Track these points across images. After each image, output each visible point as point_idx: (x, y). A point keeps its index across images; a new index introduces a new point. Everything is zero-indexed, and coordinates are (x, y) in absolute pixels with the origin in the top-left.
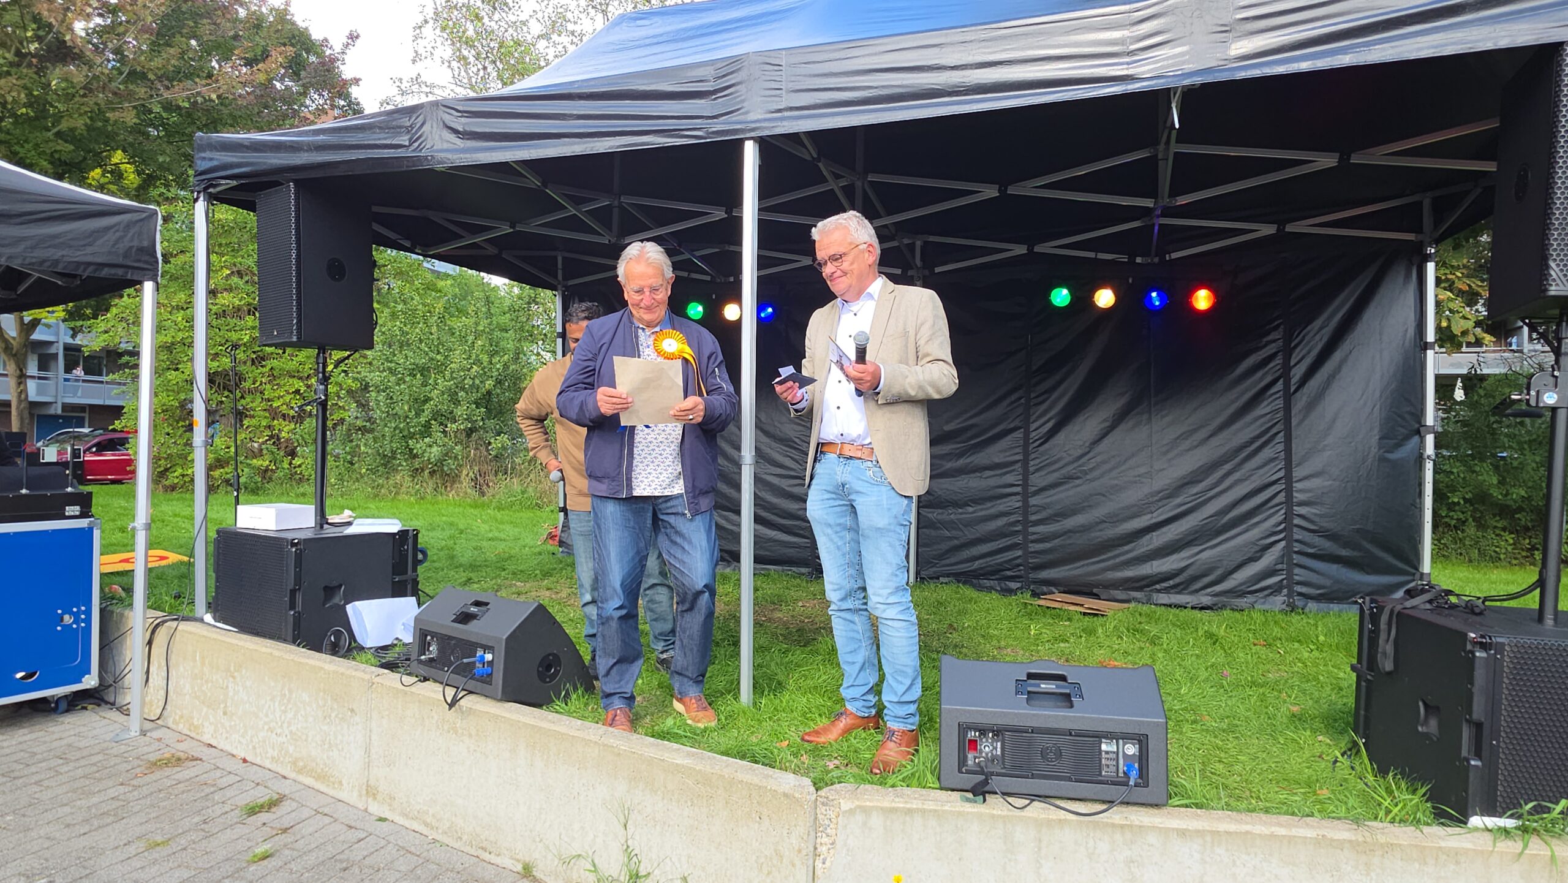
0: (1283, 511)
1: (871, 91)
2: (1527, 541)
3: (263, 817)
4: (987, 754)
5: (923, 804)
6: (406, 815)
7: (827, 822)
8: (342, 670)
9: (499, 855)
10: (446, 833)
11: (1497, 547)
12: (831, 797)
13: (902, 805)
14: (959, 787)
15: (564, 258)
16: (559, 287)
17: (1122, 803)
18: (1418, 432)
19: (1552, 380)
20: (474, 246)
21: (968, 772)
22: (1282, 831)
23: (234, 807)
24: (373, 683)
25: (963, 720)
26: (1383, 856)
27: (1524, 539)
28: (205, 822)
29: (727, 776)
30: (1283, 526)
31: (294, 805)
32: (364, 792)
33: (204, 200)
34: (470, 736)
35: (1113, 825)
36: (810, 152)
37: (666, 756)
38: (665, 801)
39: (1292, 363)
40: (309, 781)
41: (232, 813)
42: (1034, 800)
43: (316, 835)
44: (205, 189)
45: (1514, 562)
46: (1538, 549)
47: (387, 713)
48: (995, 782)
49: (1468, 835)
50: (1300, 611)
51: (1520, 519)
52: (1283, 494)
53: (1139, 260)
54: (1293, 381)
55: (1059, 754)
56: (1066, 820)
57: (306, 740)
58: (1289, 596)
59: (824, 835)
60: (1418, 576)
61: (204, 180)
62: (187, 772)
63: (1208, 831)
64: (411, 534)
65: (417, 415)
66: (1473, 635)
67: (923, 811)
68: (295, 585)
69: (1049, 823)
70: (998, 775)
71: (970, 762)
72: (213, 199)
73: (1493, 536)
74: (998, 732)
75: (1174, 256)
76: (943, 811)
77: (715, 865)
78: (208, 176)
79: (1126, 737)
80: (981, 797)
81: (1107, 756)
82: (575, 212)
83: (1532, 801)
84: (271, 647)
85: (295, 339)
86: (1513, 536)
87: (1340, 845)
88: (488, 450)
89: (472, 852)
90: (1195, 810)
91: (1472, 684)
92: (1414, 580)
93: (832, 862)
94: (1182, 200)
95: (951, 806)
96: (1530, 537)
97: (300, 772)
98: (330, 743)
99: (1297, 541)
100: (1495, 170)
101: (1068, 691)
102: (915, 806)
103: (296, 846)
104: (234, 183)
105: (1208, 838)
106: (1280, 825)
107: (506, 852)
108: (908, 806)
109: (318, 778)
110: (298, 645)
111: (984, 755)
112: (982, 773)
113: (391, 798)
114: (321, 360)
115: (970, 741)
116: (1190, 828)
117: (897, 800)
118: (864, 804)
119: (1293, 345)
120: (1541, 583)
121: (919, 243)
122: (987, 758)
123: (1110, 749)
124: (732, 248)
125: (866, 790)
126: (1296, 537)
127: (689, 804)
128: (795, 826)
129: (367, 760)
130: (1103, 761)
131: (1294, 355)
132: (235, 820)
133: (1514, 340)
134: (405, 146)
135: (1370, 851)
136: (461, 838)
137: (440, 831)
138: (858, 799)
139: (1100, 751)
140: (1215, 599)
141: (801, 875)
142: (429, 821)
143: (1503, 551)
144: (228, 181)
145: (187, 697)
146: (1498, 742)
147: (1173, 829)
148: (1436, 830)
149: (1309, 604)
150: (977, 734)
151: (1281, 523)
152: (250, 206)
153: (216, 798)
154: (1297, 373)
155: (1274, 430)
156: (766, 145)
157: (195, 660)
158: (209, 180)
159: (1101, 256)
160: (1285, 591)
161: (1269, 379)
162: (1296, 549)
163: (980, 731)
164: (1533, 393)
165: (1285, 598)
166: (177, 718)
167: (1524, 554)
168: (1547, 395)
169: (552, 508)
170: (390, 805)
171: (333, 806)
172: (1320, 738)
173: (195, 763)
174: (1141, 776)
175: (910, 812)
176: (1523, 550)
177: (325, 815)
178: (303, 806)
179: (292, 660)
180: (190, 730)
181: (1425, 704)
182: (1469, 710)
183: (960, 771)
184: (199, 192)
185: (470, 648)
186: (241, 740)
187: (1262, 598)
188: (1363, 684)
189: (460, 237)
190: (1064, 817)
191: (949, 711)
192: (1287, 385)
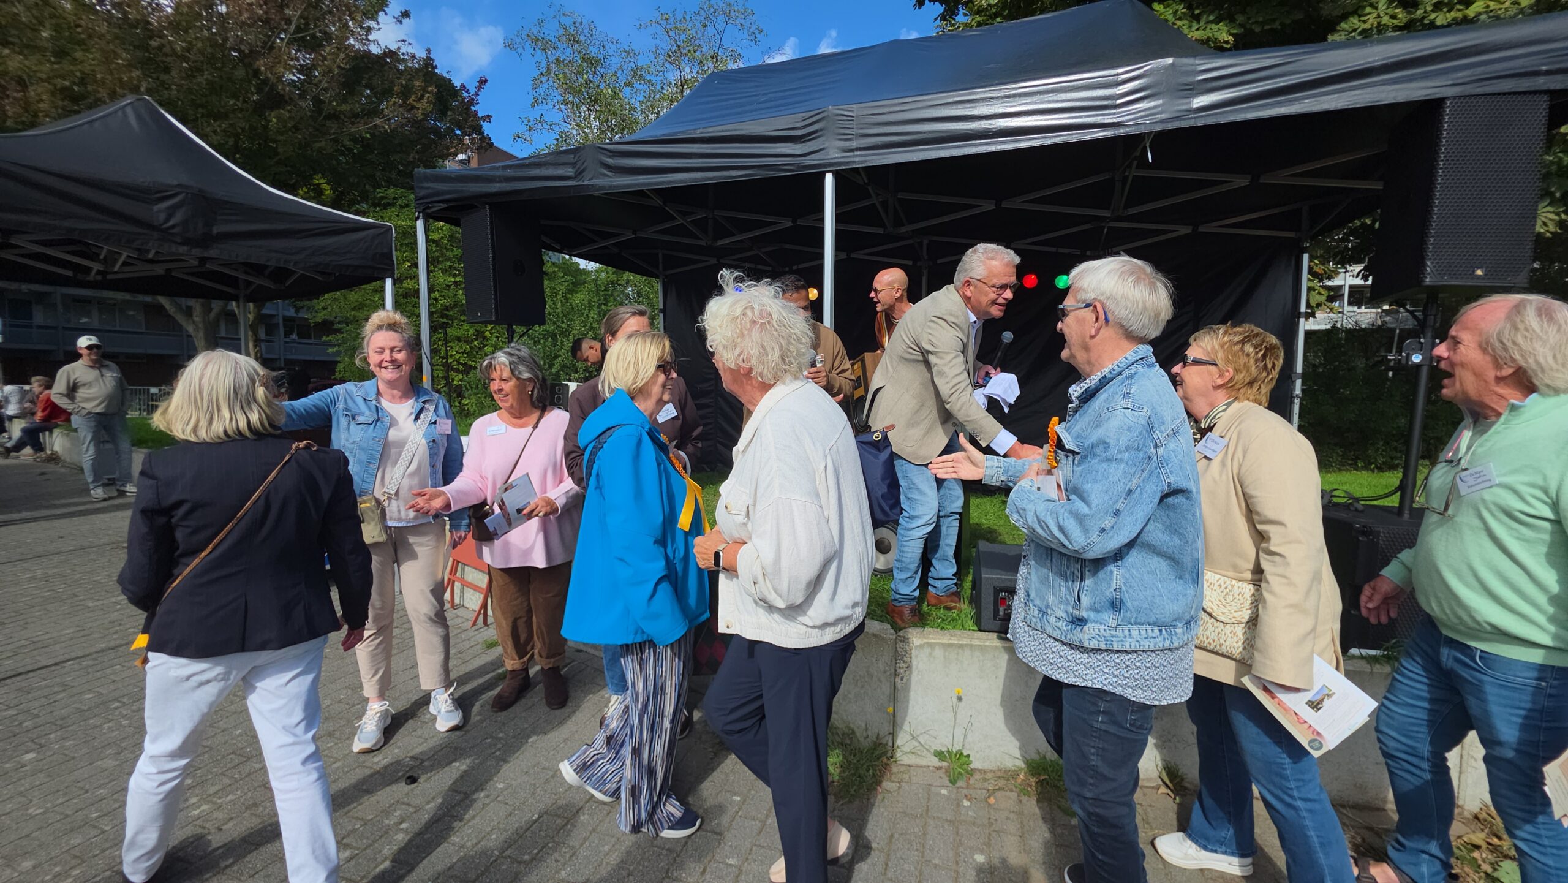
7: (904, 653)
13: (955, 642)
15: (664, 255)
16: (660, 275)
18: (1290, 377)
19: (1419, 345)
20: (605, 247)
25: (997, 584)
33: (423, 218)
44: (424, 210)
61: (422, 203)
66: (1358, 526)
67: (971, 646)
72: (429, 217)
78: (425, 201)
85: (494, 319)
94: (1132, 211)
95: (990, 643)
104: (444, 206)
108: (959, 642)
117: (952, 638)
118: (930, 641)
120: (1401, 489)
125: (930, 632)
128: (882, 655)
134: (572, 178)
138: (923, 638)
144: (440, 204)
152: (456, 223)
156: (841, 176)
158: (426, 203)
164: (1404, 354)
168: (1414, 356)
175: (962, 646)
183: (995, 619)
184: (419, 213)
191: (987, 579)
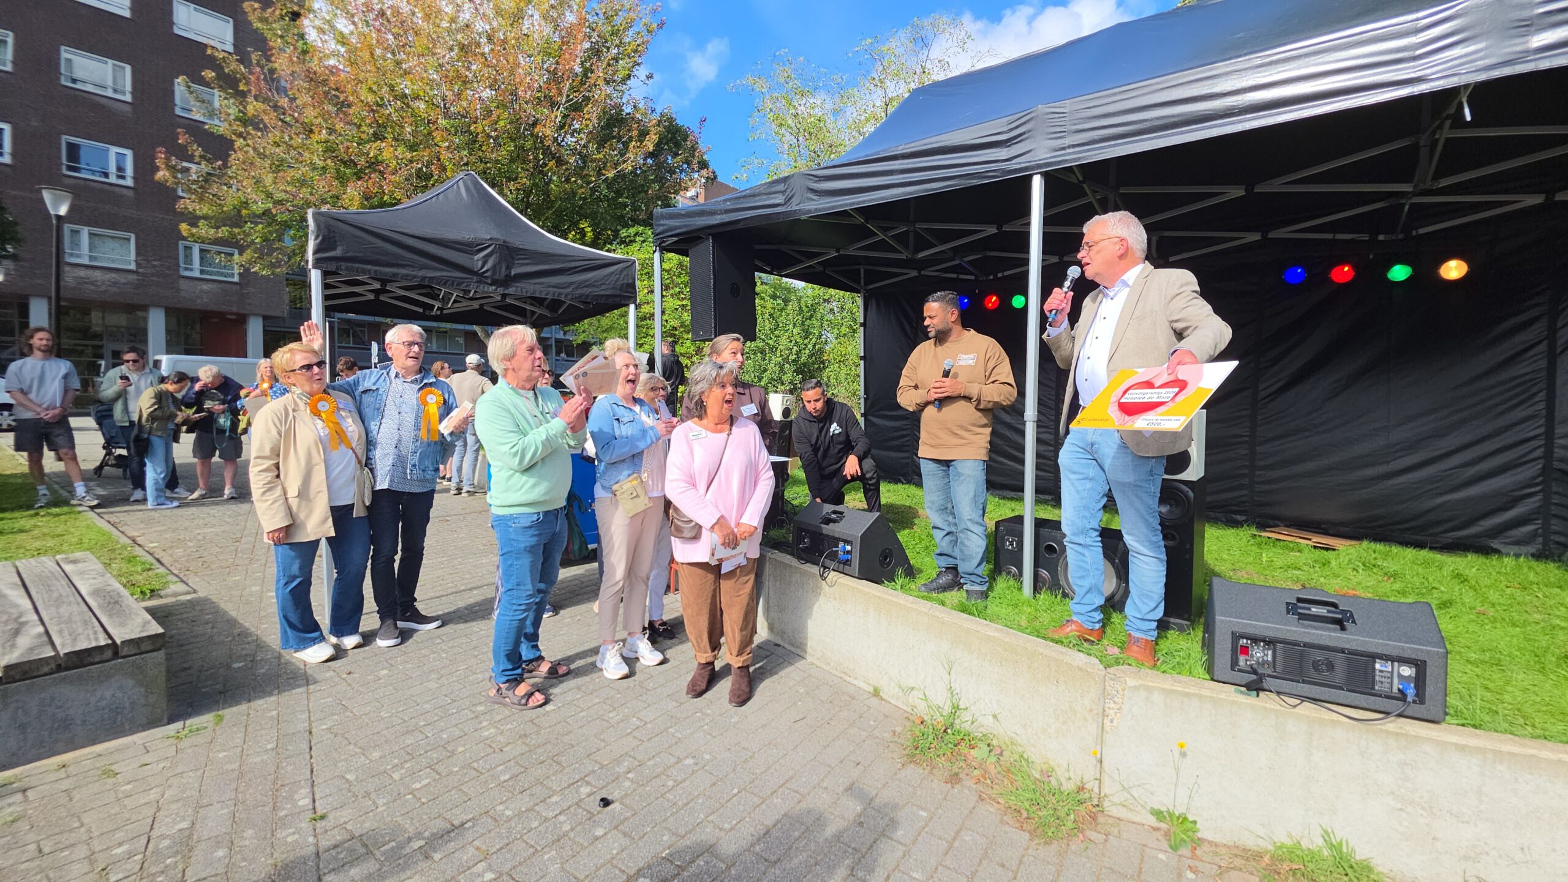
0: (1541, 465)
4: (1258, 659)
5: (1199, 690)
6: (792, 644)
9: (857, 679)
10: (819, 659)
12: (1117, 675)
13: (1180, 689)
14: (1232, 681)
15: (866, 271)
17: (1399, 715)
20: (811, 267)
21: (1240, 671)
25: (1235, 629)
29: (1029, 649)
30: (1541, 479)
34: (836, 599)
35: (1388, 732)
37: (980, 629)
38: (980, 660)
42: (1303, 701)
44: (659, 244)
47: (780, 578)
48: (1268, 682)
50: (1556, 558)
52: (1542, 450)
53: (1381, 237)
55: (1331, 666)
56: (1340, 722)
58: (1544, 544)
59: (1112, 702)
61: (659, 238)
63: (1489, 750)
67: (1200, 697)
69: (1321, 721)
70: (1271, 676)
71: (1242, 664)
74: (1270, 642)
75: (1422, 231)
76: (1220, 698)
78: (661, 236)
79: (1403, 661)
80: (1255, 692)
81: (1381, 674)
82: (882, 237)
90: (1472, 729)
93: (1119, 722)
95: (1226, 695)
99: (1556, 493)
101: (1340, 616)
102: (1192, 692)
105: (1490, 756)
107: (861, 677)
108: (1186, 690)
111: (1255, 659)
112: (1255, 672)
113: (783, 631)
115: (1242, 646)
116: (1469, 745)
117: (1172, 684)
122: (1258, 663)
123: (1383, 669)
126: (1554, 489)
127: (999, 664)
129: (767, 606)
130: (1377, 678)
134: (782, 204)
136: (830, 663)
137: (816, 657)
138: (1141, 679)
139: (1374, 669)
141: (1092, 728)
142: (808, 650)
147: (1452, 743)
150: (1249, 642)
151: (1535, 477)
152: (684, 253)
155: (1535, 389)
159: (1339, 236)
160: (1540, 540)
161: (1529, 341)
162: (1555, 501)
163: (1251, 639)
165: (1540, 546)
170: (782, 637)
174: (1417, 695)
175: (1187, 695)
184: (656, 247)
185: (835, 540)
189: (801, 262)
190: (1335, 718)
191: (1222, 621)
192: (1552, 347)
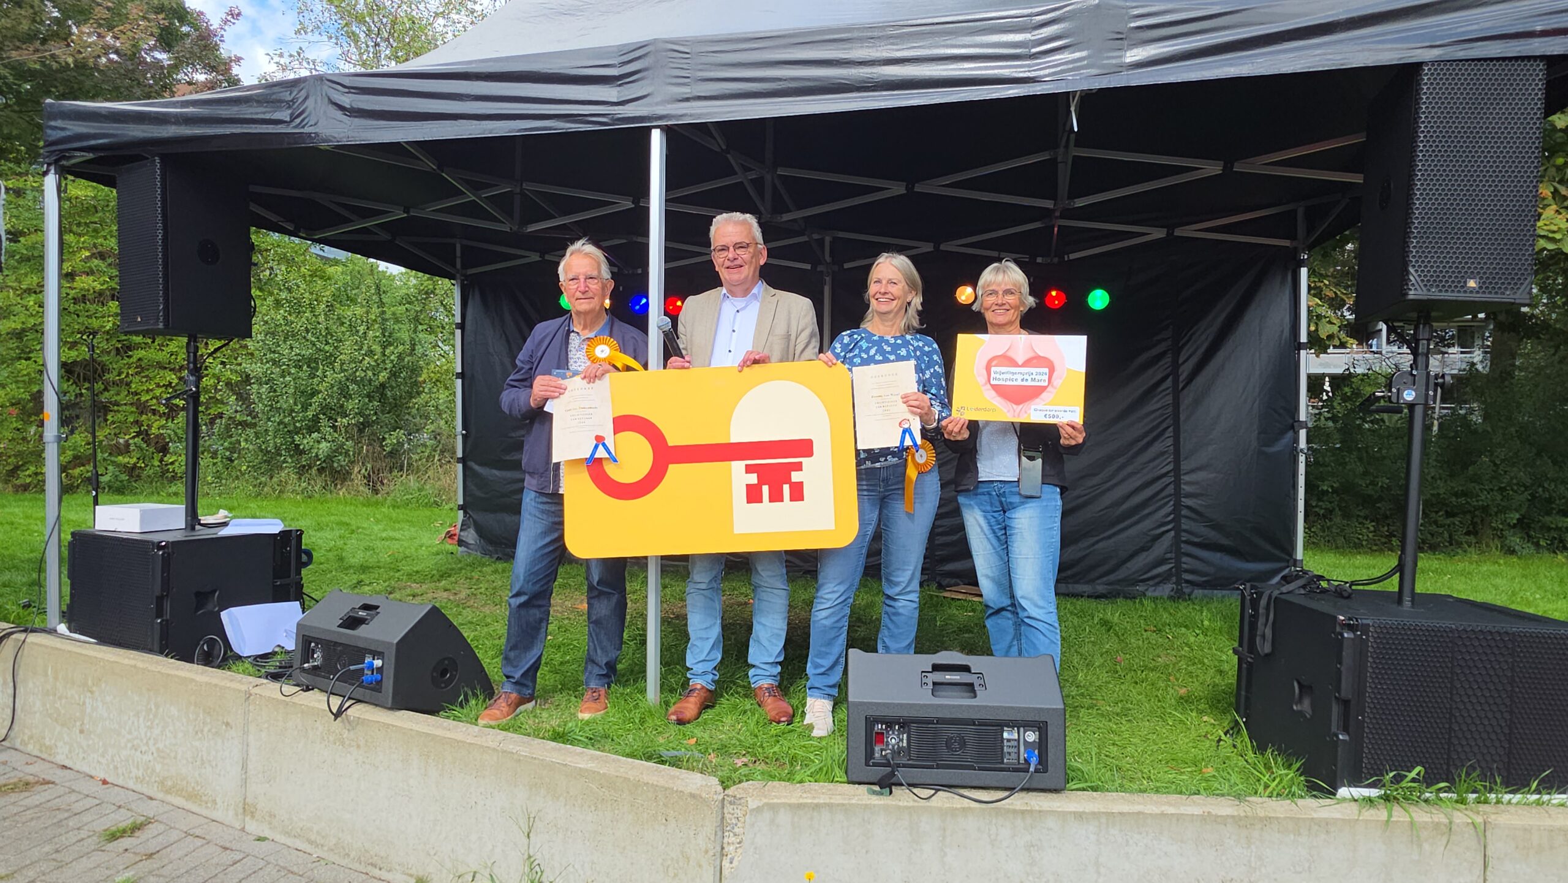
0: (1172, 503)
1: (781, 83)
2: (1386, 528)
3: (126, 842)
4: (893, 746)
5: (830, 798)
6: (287, 833)
7: (734, 821)
8: (215, 681)
9: (389, 871)
10: (332, 850)
11: (1360, 534)
12: (738, 796)
13: (810, 801)
14: (866, 780)
15: (462, 246)
16: (458, 276)
17: (1023, 790)
18: (1292, 427)
19: (1410, 378)
20: (365, 230)
21: (875, 765)
22: (1171, 810)
23: (91, 833)
24: (251, 695)
25: (869, 712)
26: (1262, 829)
27: (1383, 527)
28: (57, 851)
29: (632, 778)
30: (1172, 516)
31: (161, 828)
32: (241, 811)
33: (55, 174)
34: (358, 746)
35: (1015, 812)
36: (718, 144)
37: (569, 760)
38: (568, 807)
39: (1180, 361)
40: (179, 801)
41: (90, 840)
42: (939, 790)
43: (186, 859)
44: (56, 162)
45: (1375, 548)
46: (1395, 536)
47: (266, 725)
48: (900, 774)
49: (1337, 806)
50: (1187, 597)
51: (1379, 508)
52: (1172, 486)
53: (1039, 260)
54: (1181, 379)
55: (963, 744)
56: (970, 808)
57: (175, 758)
58: (1178, 583)
59: (732, 834)
60: (1291, 562)
61: (55, 151)
62: (37, 797)
63: (1103, 813)
64: (294, 534)
65: (305, 408)
66: (1342, 618)
67: (830, 806)
68: (163, 590)
69: (953, 812)
70: (905, 766)
71: (877, 755)
72: (66, 172)
73: (1357, 524)
74: (904, 724)
75: (1072, 256)
76: (851, 805)
77: (620, 870)
78: (60, 147)
79: (1027, 725)
80: (888, 789)
81: (1009, 744)
82: (474, 198)
83: (1391, 771)
84: (133, 659)
85: (161, 326)
86: (1373, 524)
87: (1222, 820)
88: (382, 446)
89: (362, 868)
90: (1091, 792)
91: (1340, 663)
92: (1288, 567)
93: (739, 861)
94: (1080, 203)
95: (859, 800)
96: (1388, 525)
97: (168, 792)
98: (202, 760)
99: (1185, 531)
100: (1362, 181)
101: (972, 681)
102: (822, 801)
103: (164, 872)
104: (91, 156)
105: (1103, 820)
106: (1169, 804)
107: (397, 867)
108: (816, 801)
109: (190, 797)
110: (166, 656)
111: (890, 747)
112: (888, 765)
113: (270, 816)
114: (192, 350)
115: (877, 733)
116: (1087, 811)
117: (805, 795)
118: (771, 801)
119: (1180, 344)
120: (1400, 568)
121: (828, 239)
122: (893, 750)
123: (1011, 737)
124: (640, 239)
125: (774, 787)
126: (1184, 527)
127: (593, 808)
128: (702, 826)
129: (244, 776)
130: (1005, 749)
131: (1182, 353)
132: (93, 848)
133: (1375, 342)
134: (285, 122)
135: (1251, 825)
136: (348, 855)
137: (326, 848)
138: (765, 797)
139: (1002, 739)
140: (1109, 587)
141: (708, 876)
142: (313, 838)
143: (1365, 538)
144: (82, 153)
145: (38, 715)
146: (1363, 717)
147: (1071, 812)
148: (1310, 802)
149: (1196, 591)
150: (884, 726)
151: (1170, 514)
153: (71, 824)
154: (1185, 370)
155: (1164, 425)
156: (672, 134)
157: (46, 675)
158: (61, 151)
160: (1174, 579)
161: (1159, 376)
162: (1184, 539)
163: (886, 723)
164: (1394, 390)
165: (1174, 586)
166: (26, 738)
167: (1383, 540)
168: (1406, 392)
169: (451, 505)
170: (270, 823)
171: (205, 826)
172: (1205, 718)
173: (46, 787)
174: (1040, 763)
175: (817, 807)
176: (1382, 536)
177: (197, 836)
178: (171, 828)
179: (159, 672)
180: (41, 751)
181: (1299, 683)
182: (1338, 689)
183: (867, 764)
184: (49, 165)
185: (358, 653)
186: (101, 759)
187: (1152, 586)
188: (1245, 666)
189: (347, 221)
190: (967, 806)
191: (856, 705)
192: (1176, 382)
